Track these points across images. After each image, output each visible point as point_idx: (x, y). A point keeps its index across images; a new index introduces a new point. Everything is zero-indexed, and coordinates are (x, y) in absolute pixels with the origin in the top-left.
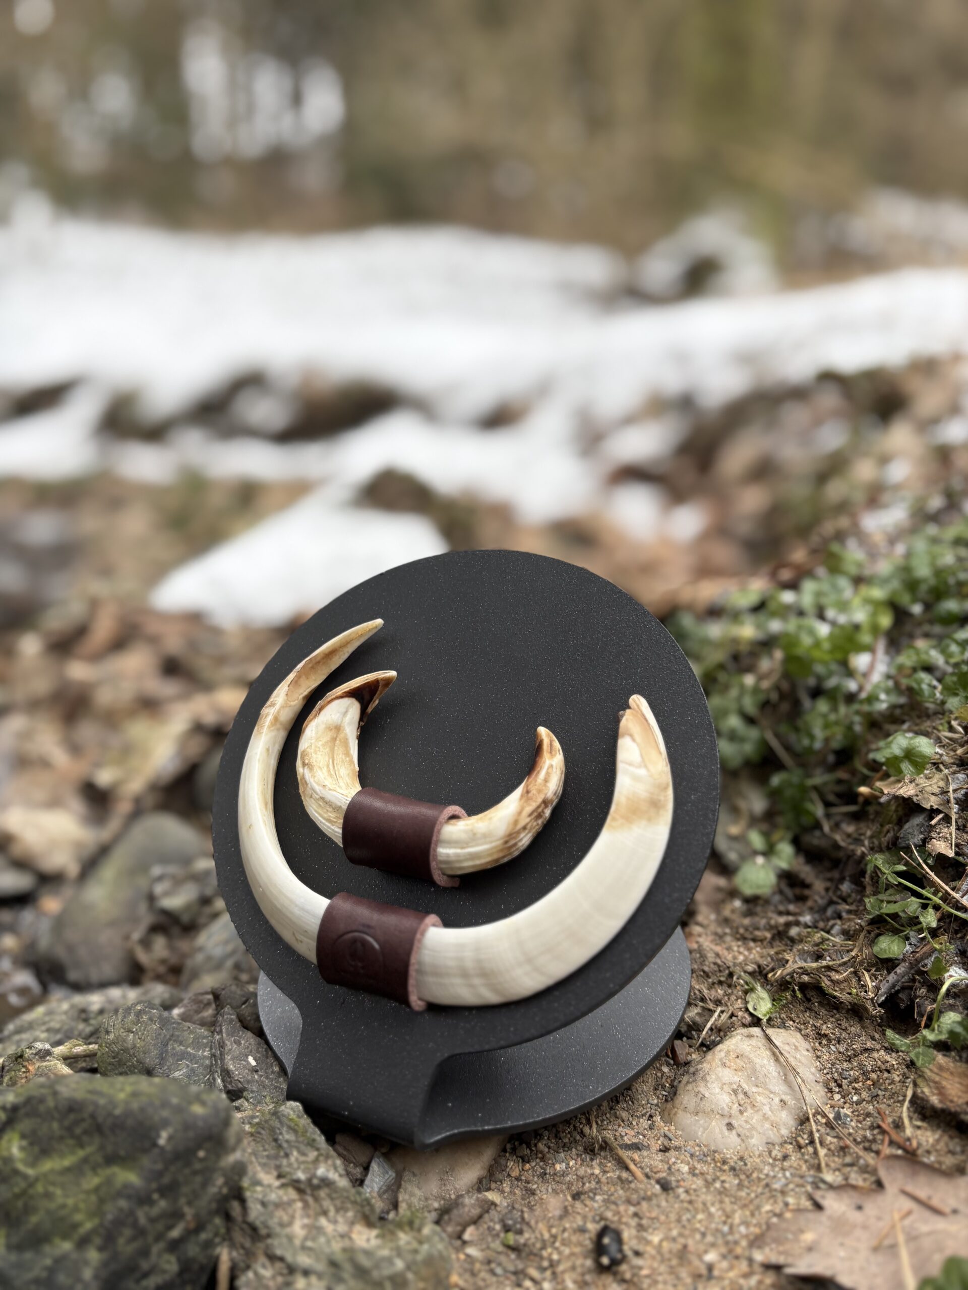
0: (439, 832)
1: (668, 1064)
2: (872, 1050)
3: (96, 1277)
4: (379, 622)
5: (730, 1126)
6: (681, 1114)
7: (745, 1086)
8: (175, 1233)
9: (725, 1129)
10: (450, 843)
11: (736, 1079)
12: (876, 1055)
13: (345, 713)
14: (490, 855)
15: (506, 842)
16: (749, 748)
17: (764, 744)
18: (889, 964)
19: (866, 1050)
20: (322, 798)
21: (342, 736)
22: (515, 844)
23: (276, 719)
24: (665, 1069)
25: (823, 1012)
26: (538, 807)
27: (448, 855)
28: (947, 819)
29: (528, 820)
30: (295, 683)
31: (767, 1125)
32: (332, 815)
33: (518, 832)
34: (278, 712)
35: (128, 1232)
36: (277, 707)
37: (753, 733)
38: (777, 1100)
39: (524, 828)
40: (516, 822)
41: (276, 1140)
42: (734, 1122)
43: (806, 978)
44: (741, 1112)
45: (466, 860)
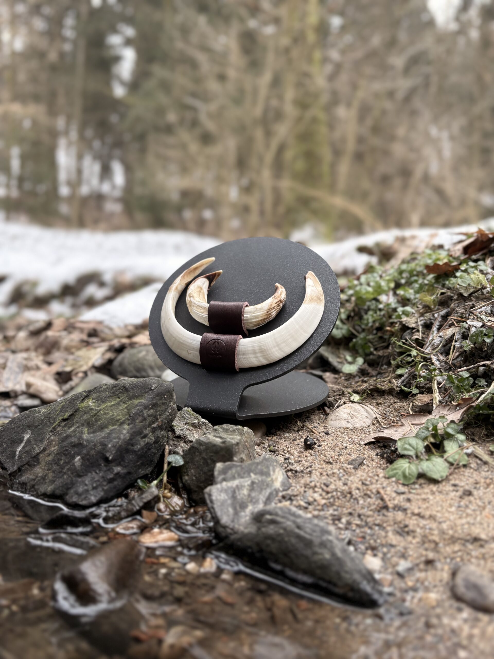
0: (244, 310)
1: (323, 414)
2: (397, 402)
3: (128, 433)
4: (213, 259)
5: (348, 422)
6: (330, 421)
7: (352, 412)
8: (155, 425)
9: (346, 423)
10: (247, 313)
11: (349, 411)
12: (398, 403)
13: (204, 284)
14: (262, 317)
15: (268, 312)
16: (344, 332)
17: (349, 331)
18: (400, 376)
19: (395, 403)
20: (198, 306)
21: (202, 291)
22: (271, 313)
23: (177, 288)
24: (322, 416)
25: (378, 397)
26: (278, 301)
27: (247, 316)
28: (418, 331)
29: (275, 305)
30: (183, 277)
31: (361, 422)
32: (202, 311)
33: (272, 309)
34: (177, 286)
35: (140, 418)
36: (177, 284)
37: (345, 327)
38: (364, 416)
39: (274, 308)
40: (271, 305)
41: (183, 417)
42: (349, 421)
43: (371, 387)
44: (352, 418)
45: (254, 319)
